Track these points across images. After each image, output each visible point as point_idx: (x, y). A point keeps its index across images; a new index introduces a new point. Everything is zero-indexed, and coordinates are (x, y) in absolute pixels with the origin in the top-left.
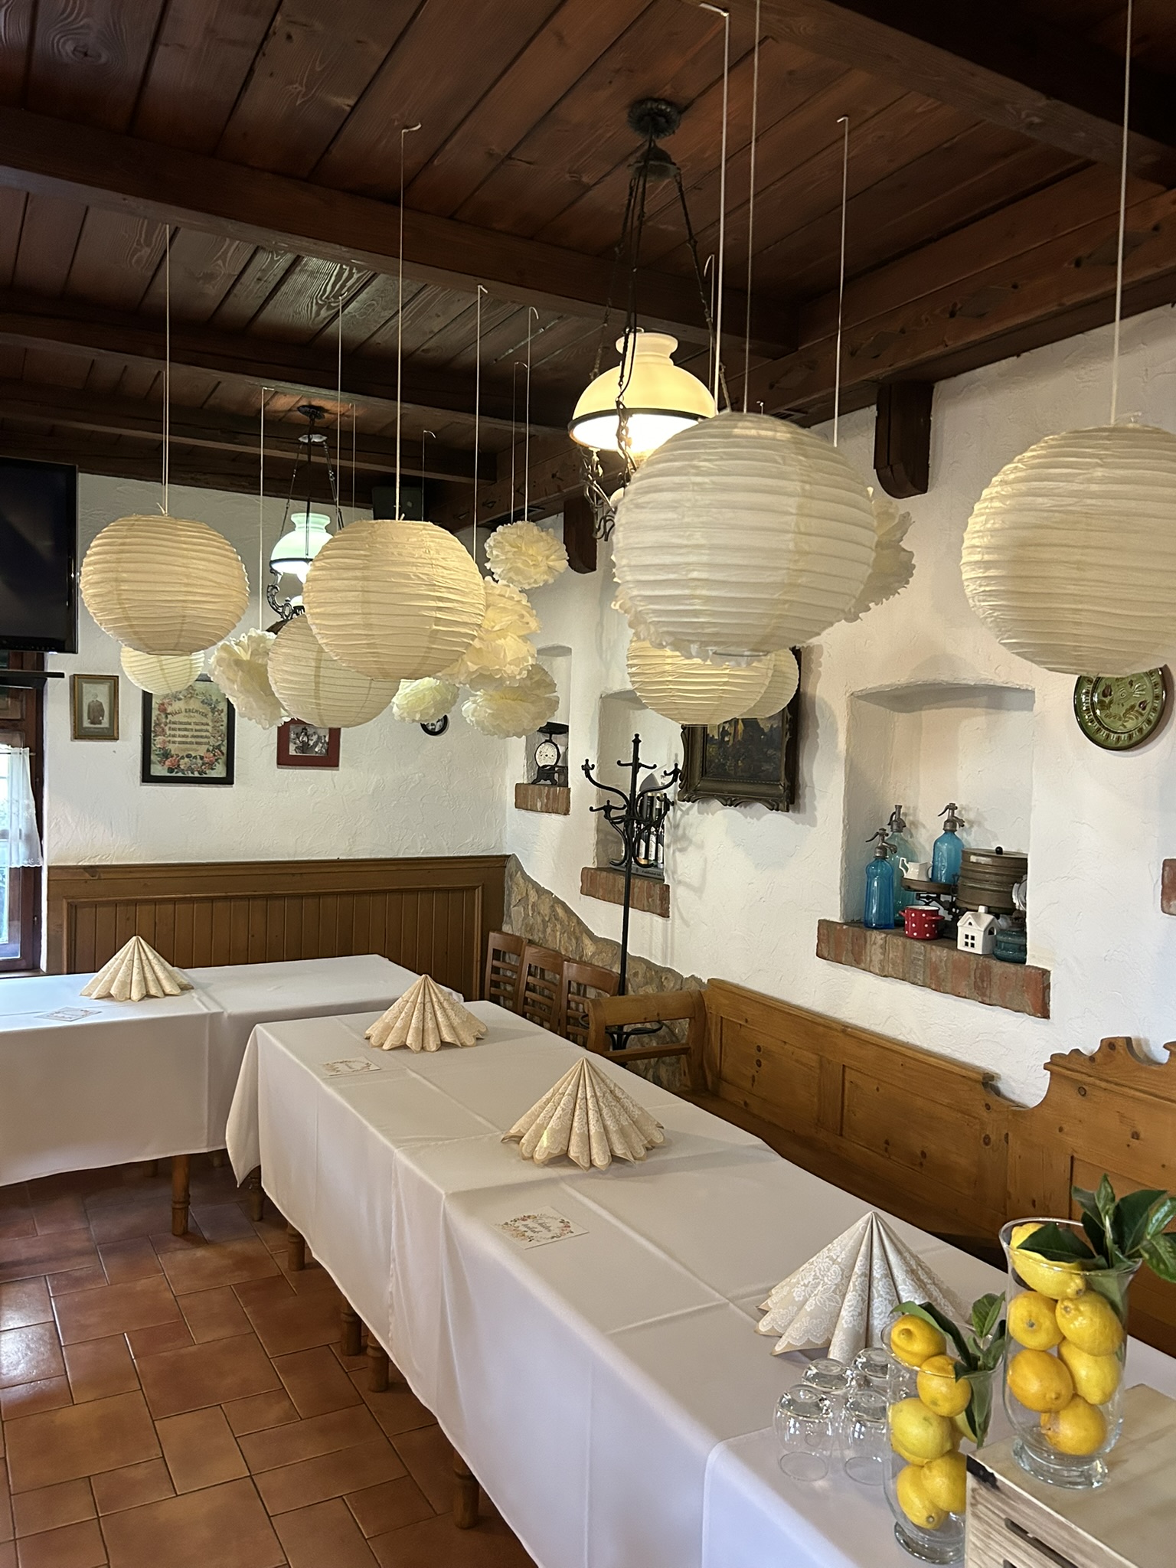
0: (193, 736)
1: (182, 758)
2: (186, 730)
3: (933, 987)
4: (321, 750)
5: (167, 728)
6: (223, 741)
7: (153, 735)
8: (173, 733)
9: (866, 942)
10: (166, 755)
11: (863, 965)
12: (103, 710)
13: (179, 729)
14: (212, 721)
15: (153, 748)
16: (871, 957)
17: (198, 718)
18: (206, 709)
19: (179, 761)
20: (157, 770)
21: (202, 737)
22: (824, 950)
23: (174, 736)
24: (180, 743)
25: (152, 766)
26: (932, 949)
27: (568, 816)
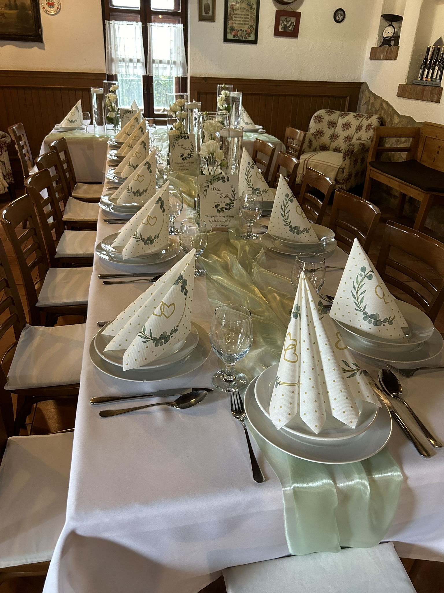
0: (243, 21)
1: (239, 31)
2: (240, 18)
4: (291, 29)
5: (233, 17)
6: (254, 23)
7: (228, 20)
8: (235, 19)
10: (232, 29)
12: (209, 7)
13: (238, 17)
14: (251, 14)
15: (228, 26)
17: (245, 12)
18: (248, 8)
19: (237, 32)
20: (230, 36)
21: (246, 21)
23: (236, 20)
24: (238, 24)
25: (227, 34)
27: (396, 61)
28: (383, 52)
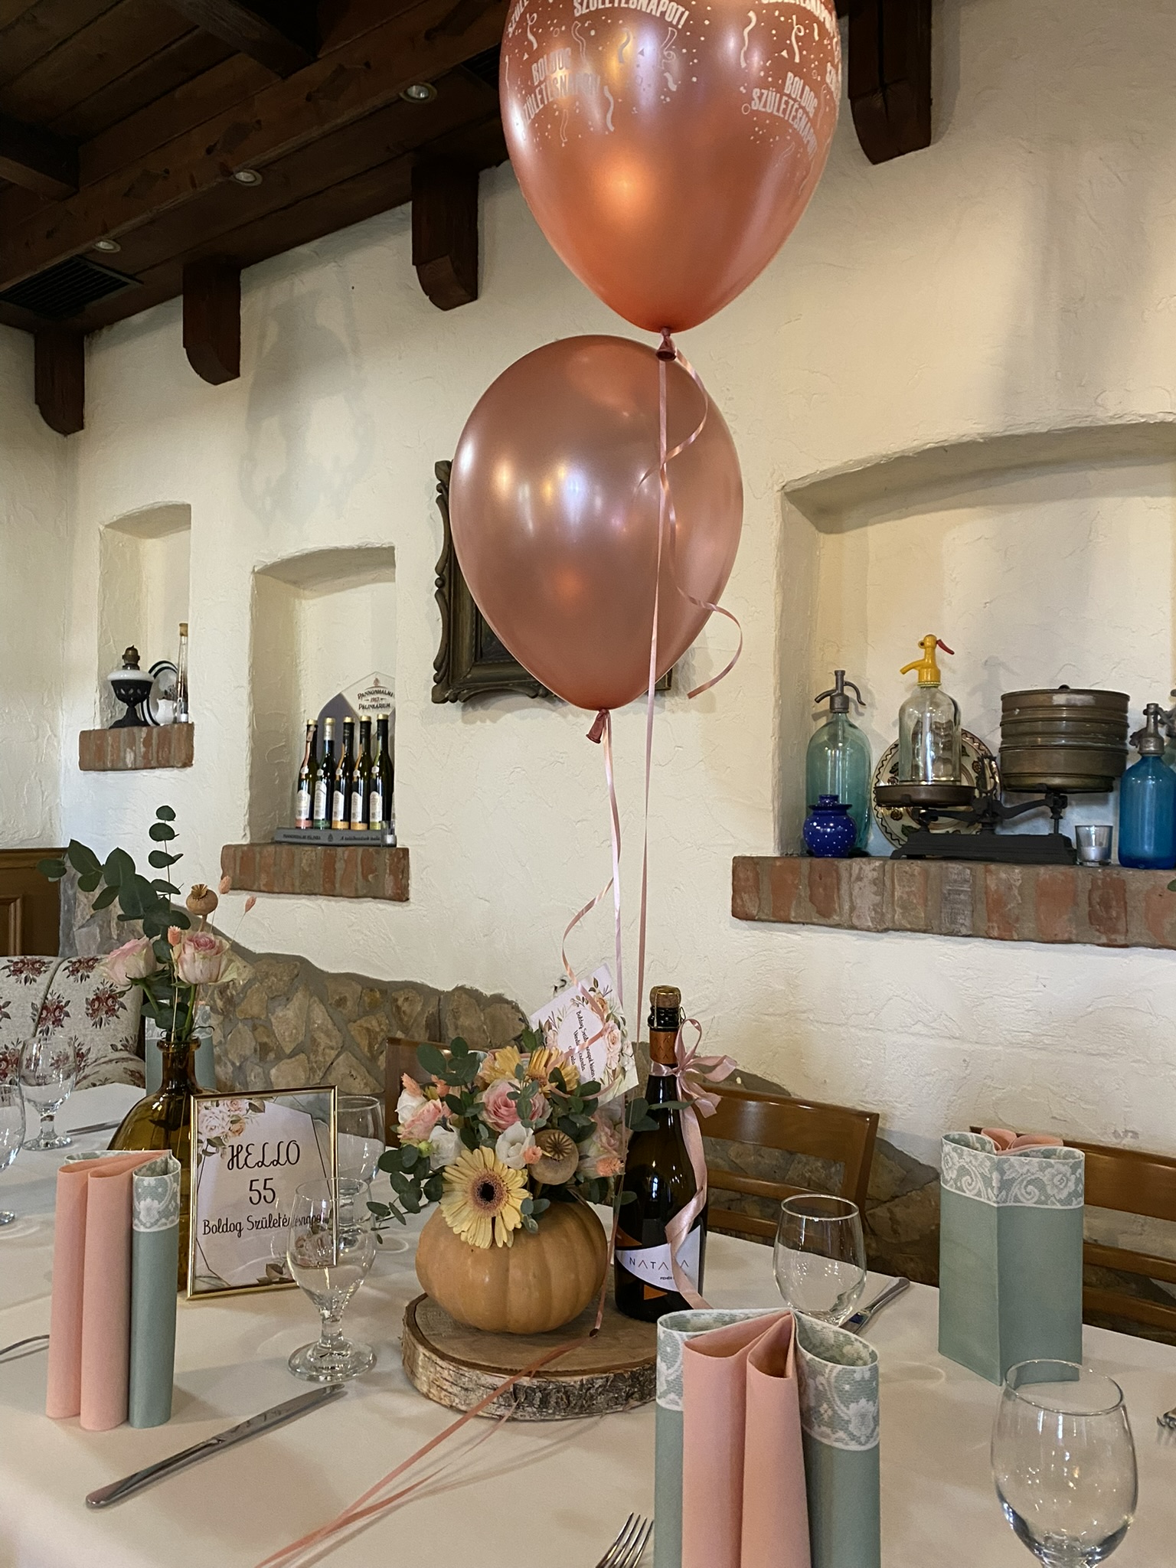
3: (996, 934)
9: (839, 879)
11: (836, 918)
16: (851, 900)
22: (749, 904)
26: (987, 871)
27: (188, 770)
28: (132, 744)
